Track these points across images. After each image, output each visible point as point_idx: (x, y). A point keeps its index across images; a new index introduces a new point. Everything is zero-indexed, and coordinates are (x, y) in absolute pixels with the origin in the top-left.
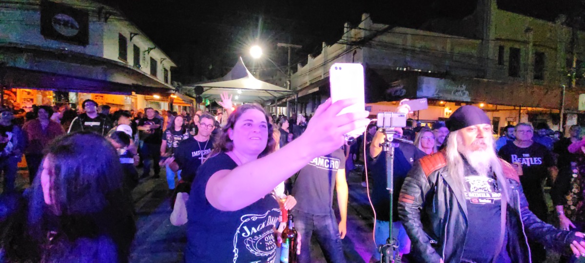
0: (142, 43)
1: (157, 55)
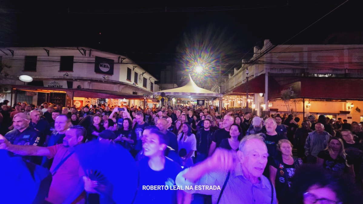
0: (139, 71)
1: (147, 76)
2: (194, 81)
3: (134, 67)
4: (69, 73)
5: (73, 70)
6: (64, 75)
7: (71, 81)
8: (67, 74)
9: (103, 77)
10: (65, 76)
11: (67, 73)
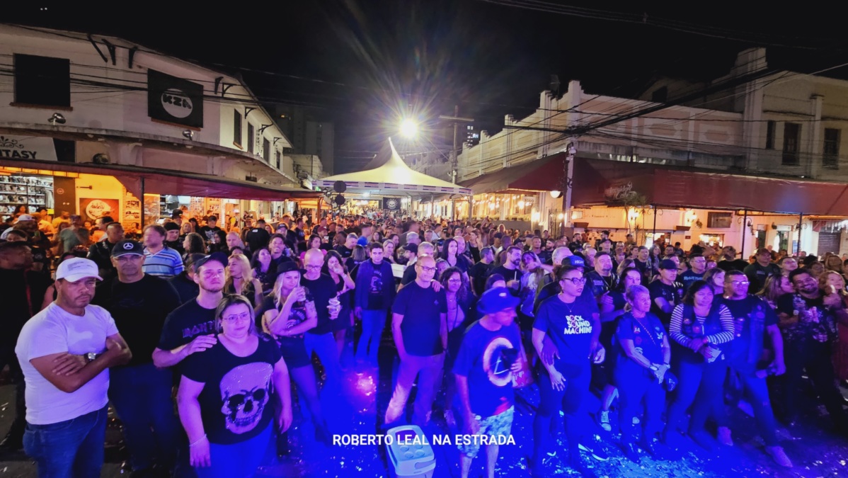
2: (399, 154)
3: (246, 108)
4: (66, 114)
5: (72, 105)
6: (50, 120)
7: (71, 139)
8: (59, 117)
9: (185, 135)
10: (54, 123)
11: (59, 115)
